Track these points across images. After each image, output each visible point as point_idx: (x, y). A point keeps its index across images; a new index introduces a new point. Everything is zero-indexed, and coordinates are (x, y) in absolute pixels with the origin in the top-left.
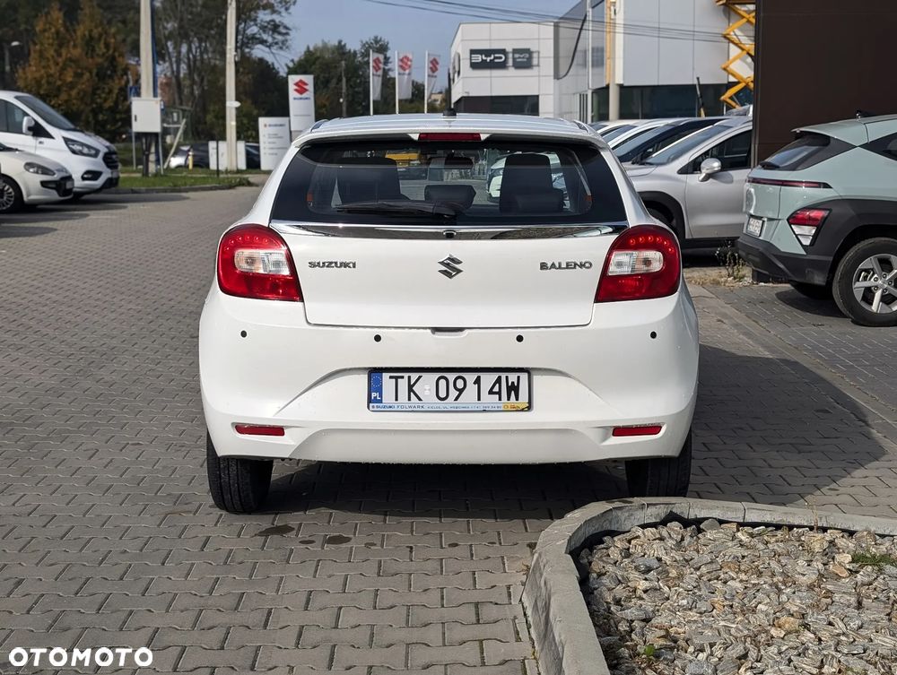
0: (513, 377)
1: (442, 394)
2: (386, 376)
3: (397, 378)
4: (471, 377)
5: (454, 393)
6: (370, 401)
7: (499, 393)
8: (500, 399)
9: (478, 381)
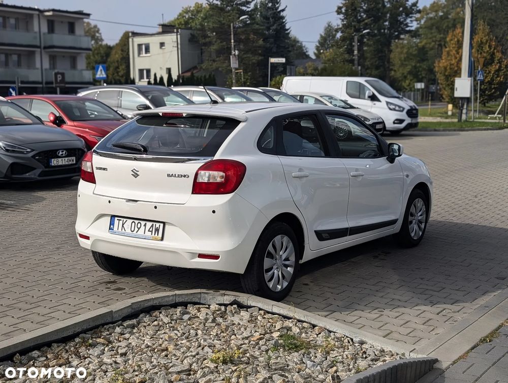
0: (158, 225)
1: (132, 230)
2: (116, 218)
3: (119, 220)
4: (143, 223)
5: (136, 229)
6: (110, 229)
7: (152, 231)
8: (152, 234)
9: (145, 225)
